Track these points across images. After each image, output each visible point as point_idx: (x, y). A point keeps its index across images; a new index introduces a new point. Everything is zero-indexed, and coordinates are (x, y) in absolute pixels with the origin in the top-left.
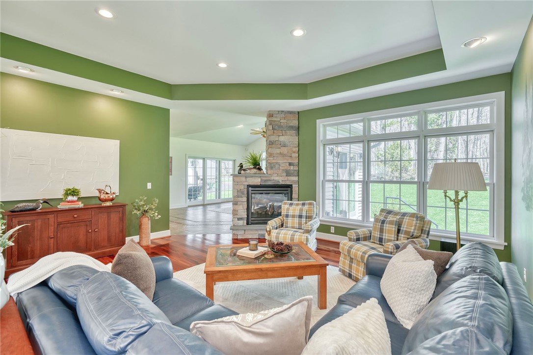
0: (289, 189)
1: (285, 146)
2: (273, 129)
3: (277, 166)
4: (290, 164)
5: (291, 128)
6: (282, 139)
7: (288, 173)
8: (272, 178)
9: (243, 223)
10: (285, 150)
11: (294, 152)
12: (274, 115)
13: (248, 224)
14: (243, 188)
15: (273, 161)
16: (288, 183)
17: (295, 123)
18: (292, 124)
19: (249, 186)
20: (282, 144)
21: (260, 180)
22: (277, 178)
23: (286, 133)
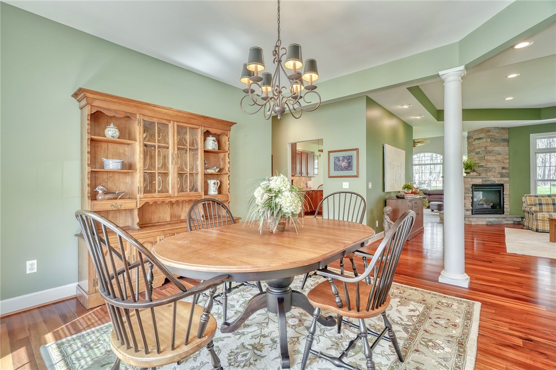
0: (502, 187)
1: (499, 154)
2: (491, 141)
3: (493, 170)
4: (503, 168)
5: (504, 140)
6: (497, 149)
7: (502, 175)
8: (491, 179)
9: (469, 213)
10: (499, 157)
11: (506, 159)
12: (492, 131)
13: (472, 214)
14: (469, 186)
15: (491, 166)
16: (502, 183)
17: (506, 136)
18: (504, 138)
19: (473, 185)
20: (497, 152)
21: (481, 180)
22: (494, 179)
23: (500, 144)
